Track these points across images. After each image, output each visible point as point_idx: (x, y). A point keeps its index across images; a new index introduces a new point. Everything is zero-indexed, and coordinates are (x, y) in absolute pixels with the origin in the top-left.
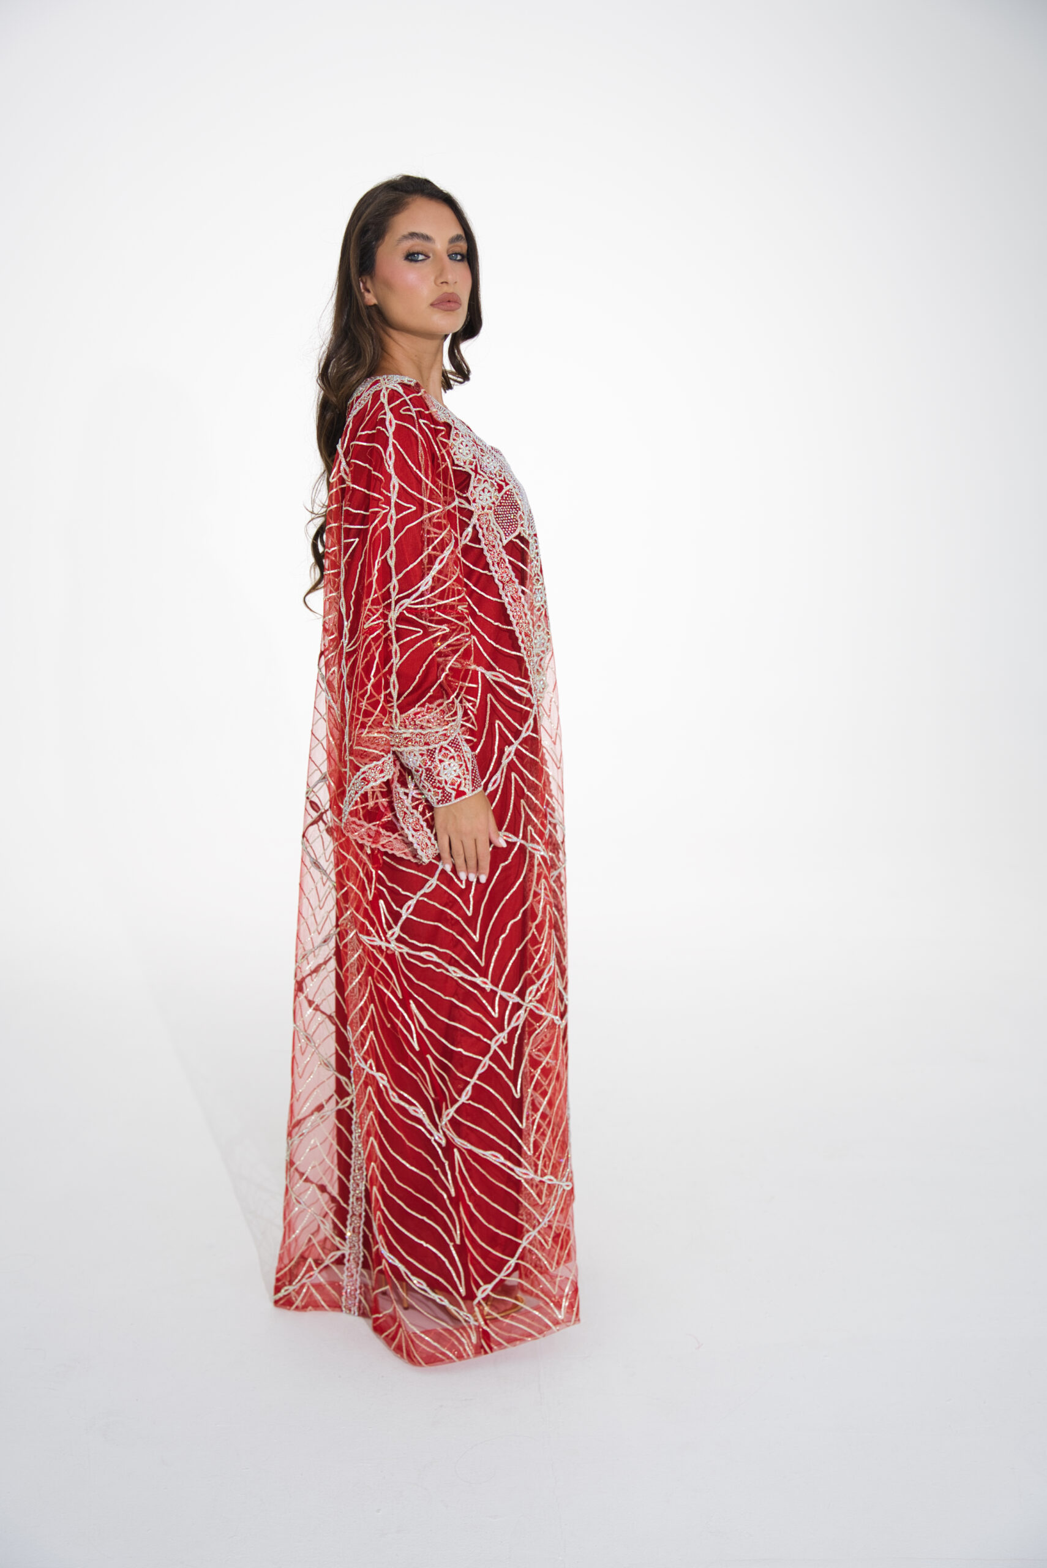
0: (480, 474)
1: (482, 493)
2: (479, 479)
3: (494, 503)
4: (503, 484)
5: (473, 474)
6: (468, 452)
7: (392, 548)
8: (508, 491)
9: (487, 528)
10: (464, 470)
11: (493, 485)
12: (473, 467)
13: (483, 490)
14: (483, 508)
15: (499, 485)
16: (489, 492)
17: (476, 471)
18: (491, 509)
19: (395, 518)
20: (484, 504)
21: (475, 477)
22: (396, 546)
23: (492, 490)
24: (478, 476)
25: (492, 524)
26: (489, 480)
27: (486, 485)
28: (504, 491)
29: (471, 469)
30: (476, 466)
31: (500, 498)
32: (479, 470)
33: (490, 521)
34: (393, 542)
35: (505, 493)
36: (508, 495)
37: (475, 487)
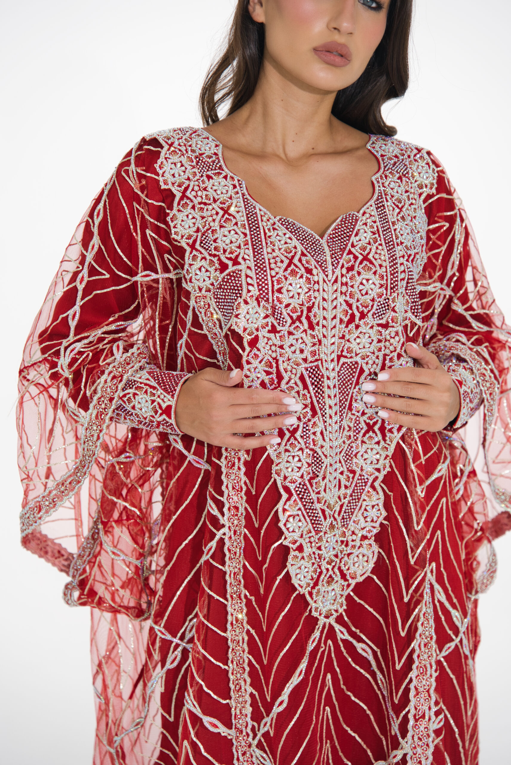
0: (197, 250)
1: (198, 272)
2: (194, 255)
3: (212, 284)
4: (230, 263)
5: (188, 249)
6: (192, 225)
7: (77, 308)
8: (233, 272)
9: (205, 313)
10: (179, 244)
11: (212, 263)
12: (191, 241)
13: (200, 269)
14: (200, 290)
15: (221, 263)
16: (207, 271)
17: (193, 247)
18: (209, 291)
19: (86, 279)
20: (201, 284)
21: (191, 253)
22: (82, 307)
23: (212, 269)
24: (194, 252)
25: (211, 309)
26: (208, 257)
27: (203, 263)
28: (227, 272)
29: (188, 244)
30: (195, 241)
31: (220, 279)
32: (197, 246)
33: (209, 305)
34: (79, 303)
35: (229, 274)
36: (231, 276)
37: (191, 265)
